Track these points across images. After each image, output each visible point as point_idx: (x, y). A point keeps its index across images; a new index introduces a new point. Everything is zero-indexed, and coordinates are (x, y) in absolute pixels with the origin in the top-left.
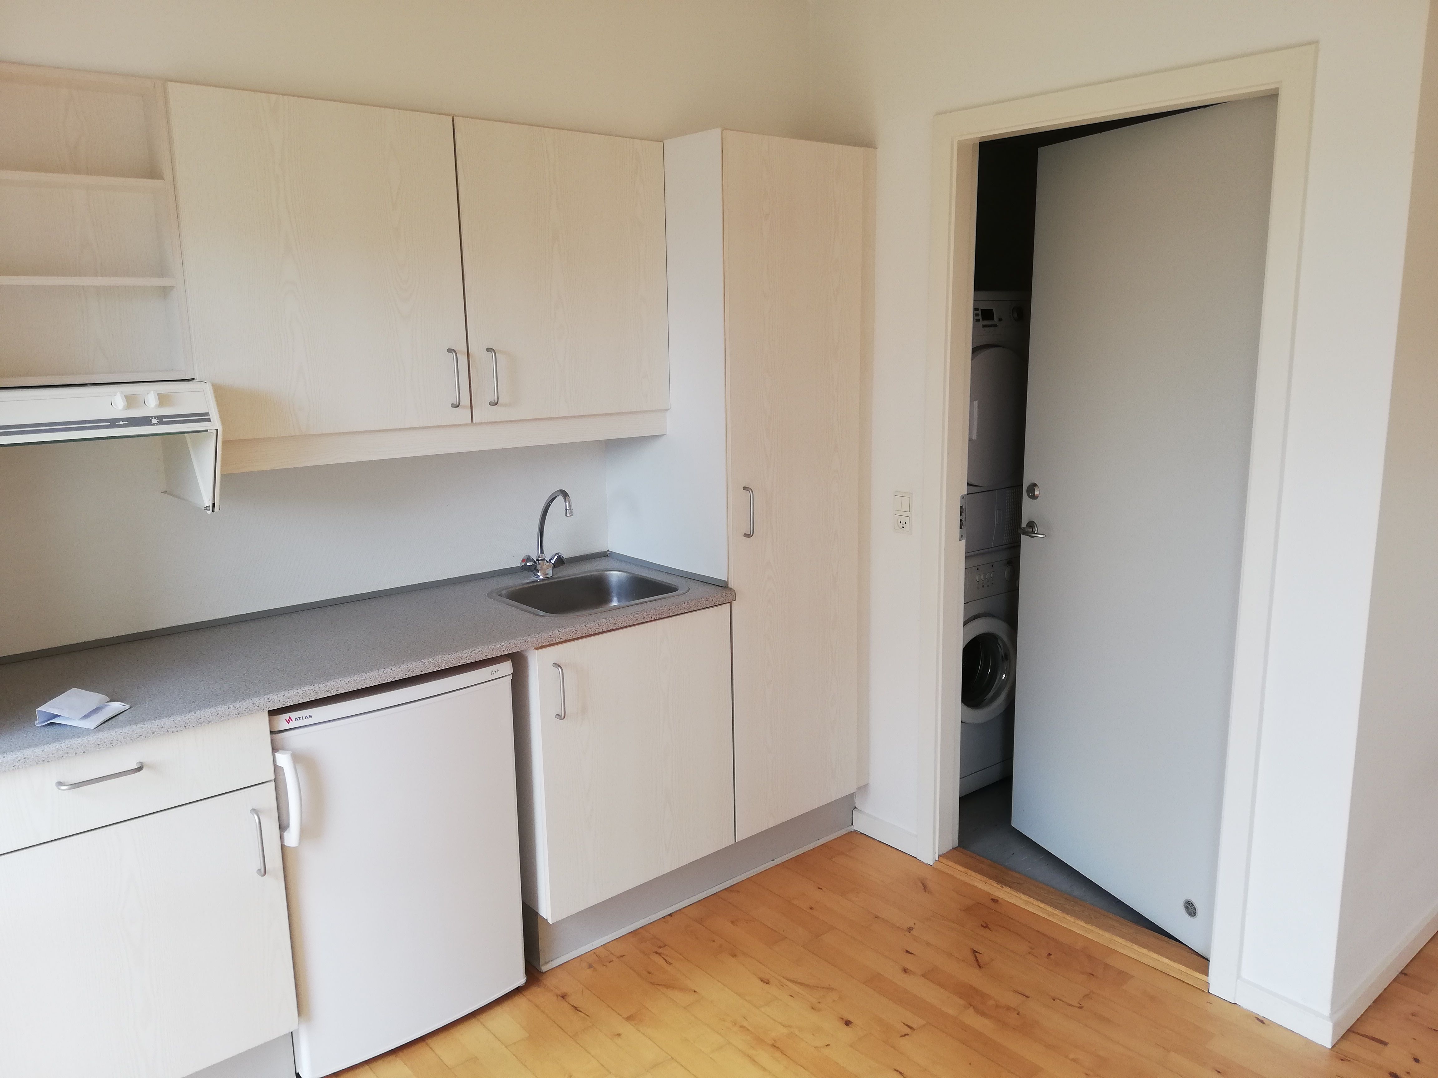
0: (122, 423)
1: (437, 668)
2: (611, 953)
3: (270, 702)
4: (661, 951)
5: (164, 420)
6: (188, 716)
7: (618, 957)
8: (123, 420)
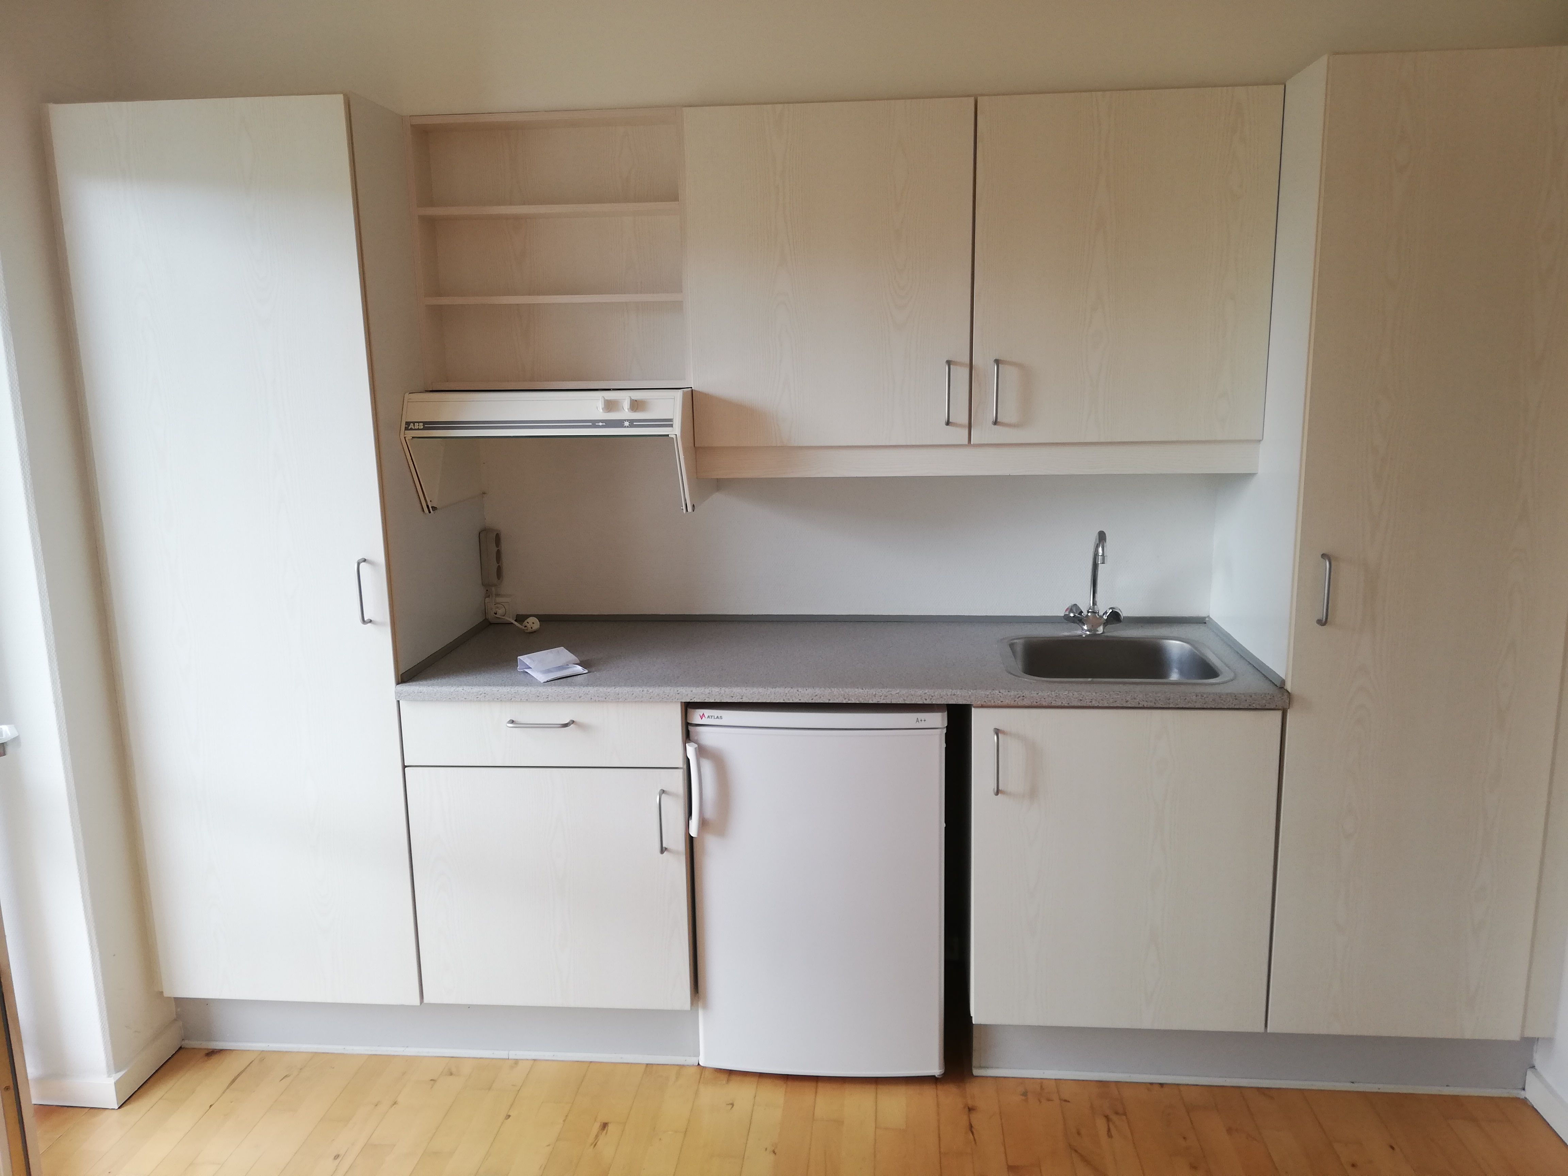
0: (601, 424)
1: (847, 700)
2: (1058, 1092)
3: (679, 694)
4: (1114, 1118)
5: (634, 423)
6: (609, 690)
7: (1061, 1099)
8: (602, 421)
